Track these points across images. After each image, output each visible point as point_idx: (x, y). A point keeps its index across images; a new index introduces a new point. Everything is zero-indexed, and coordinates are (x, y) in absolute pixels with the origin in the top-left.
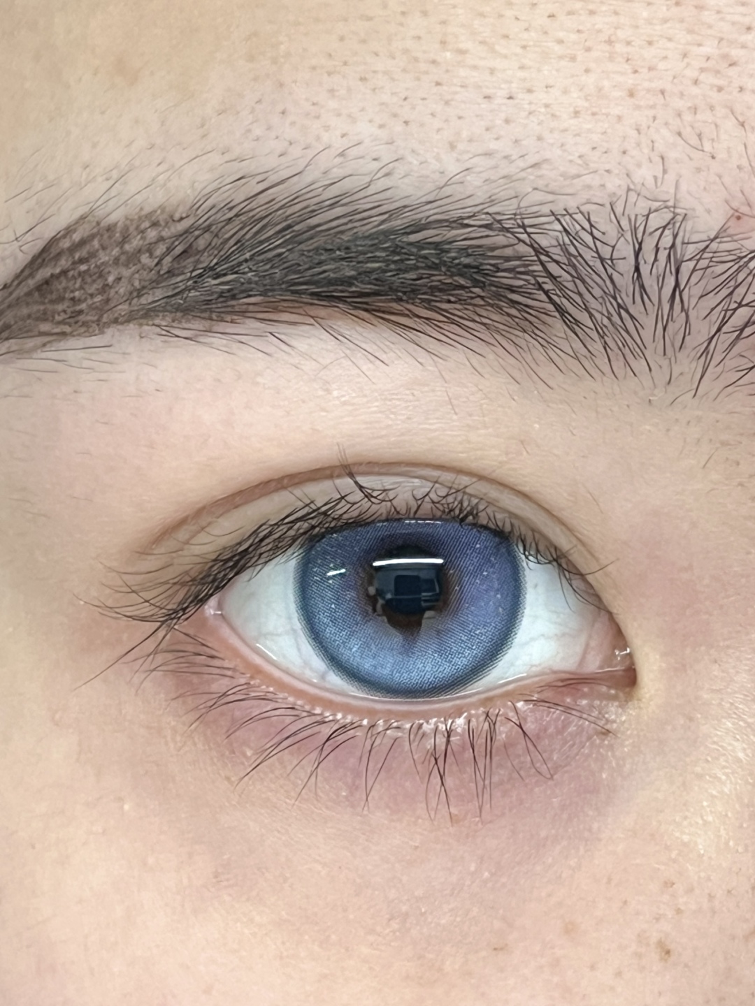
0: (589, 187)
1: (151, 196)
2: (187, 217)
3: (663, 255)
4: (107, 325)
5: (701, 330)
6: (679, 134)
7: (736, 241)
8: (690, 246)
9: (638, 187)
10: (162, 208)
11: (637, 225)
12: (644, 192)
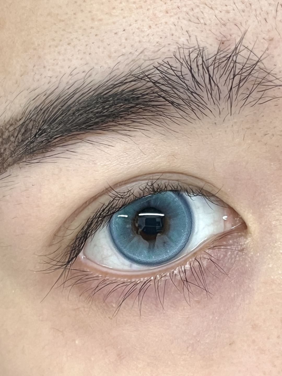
0: (164, 53)
1: (6, 115)
2: (22, 118)
3: (200, 68)
4: (7, 168)
5: (225, 90)
6: (190, 20)
7: (225, 52)
8: (209, 60)
9: (182, 46)
10: (12, 118)
11: (187, 60)
12: (185, 47)
